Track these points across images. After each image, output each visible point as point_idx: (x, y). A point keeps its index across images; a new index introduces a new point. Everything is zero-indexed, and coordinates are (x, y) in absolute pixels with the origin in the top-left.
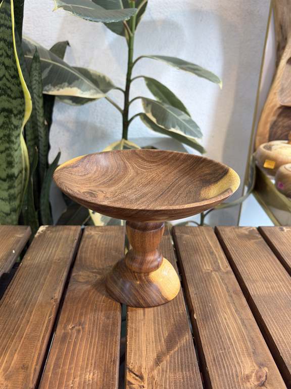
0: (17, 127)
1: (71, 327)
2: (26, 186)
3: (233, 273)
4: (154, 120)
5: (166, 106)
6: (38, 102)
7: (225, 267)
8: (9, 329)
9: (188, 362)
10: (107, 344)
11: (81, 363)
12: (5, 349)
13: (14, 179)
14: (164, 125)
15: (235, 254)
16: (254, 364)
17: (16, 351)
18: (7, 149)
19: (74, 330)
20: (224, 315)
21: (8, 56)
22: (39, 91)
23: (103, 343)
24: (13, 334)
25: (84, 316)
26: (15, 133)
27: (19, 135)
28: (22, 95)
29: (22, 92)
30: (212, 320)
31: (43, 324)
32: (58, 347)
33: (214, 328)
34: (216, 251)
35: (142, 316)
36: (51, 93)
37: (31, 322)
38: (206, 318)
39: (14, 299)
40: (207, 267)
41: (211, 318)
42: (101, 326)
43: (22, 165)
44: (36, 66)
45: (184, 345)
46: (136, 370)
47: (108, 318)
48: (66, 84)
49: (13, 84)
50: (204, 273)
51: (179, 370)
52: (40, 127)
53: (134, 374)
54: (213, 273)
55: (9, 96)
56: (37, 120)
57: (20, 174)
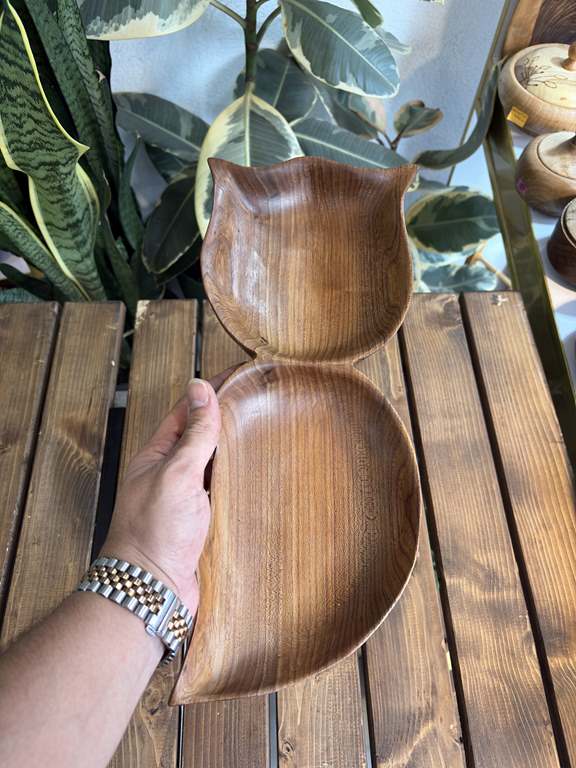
4: (306, 65)
7: (398, 389)
13: (79, 223)
14: (326, 78)
15: (415, 361)
34: (390, 355)
36: (103, 37)
43: (87, 202)
48: (130, 9)
57: (87, 213)
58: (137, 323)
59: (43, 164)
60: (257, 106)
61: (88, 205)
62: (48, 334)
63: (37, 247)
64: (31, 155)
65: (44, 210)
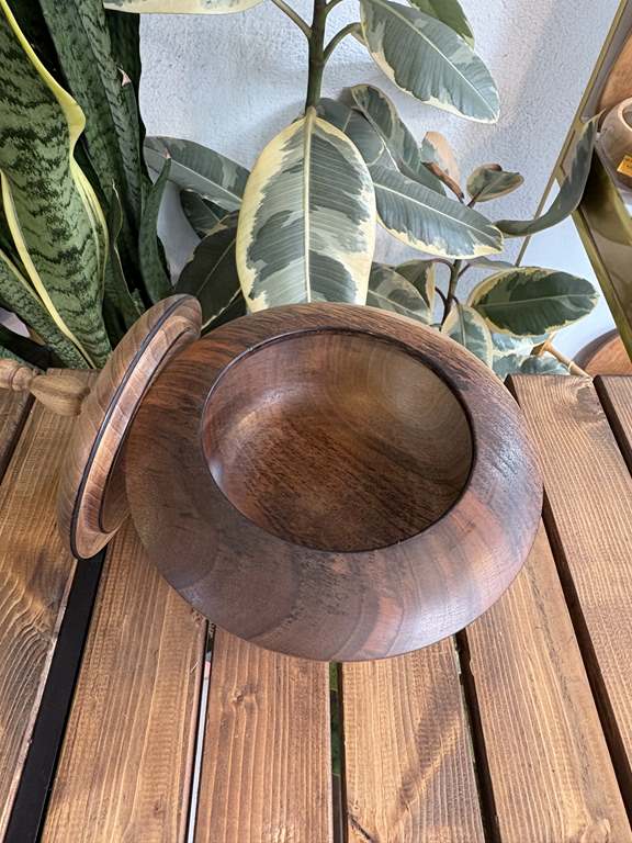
1: (235, 699)
8: (118, 702)
9: (462, 800)
10: (307, 749)
11: (262, 801)
12: (117, 760)
13: (77, 255)
16: (585, 809)
17: (138, 764)
19: (242, 706)
20: (527, 666)
23: (299, 744)
24: (127, 718)
25: (257, 665)
30: (504, 678)
31: (182, 689)
32: (216, 755)
33: (510, 704)
37: (159, 681)
38: (493, 674)
39: (118, 614)
41: (503, 674)
42: (293, 694)
45: (452, 750)
46: (365, 822)
47: (304, 671)
51: (444, 822)
53: (363, 831)
57: (89, 242)
60: (321, 130)
61: (92, 232)
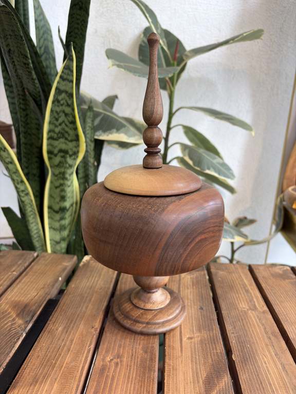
0: (71, 166)
1: (109, 360)
2: (76, 218)
3: (269, 313)
4: (191, 162)
5: (202, 151)
6: (90, 145)
7: (261, 306)
8: (50, 356)
10: (145, 381)
12: (46, 377)
13: (66, 211)
14: (200, 167)
15: (270, 293)
17: (56, 380)
18: (61, 185)
19: (113, 363)
20: (263, 359)
21: (68, 105)
22: (91, 137)
24: (54, 362)
25: (122, 348)
26: (69, 171)
27: (72, 173)
28: (77, 138)
29: (77, 137)
31: (83, 354)
32: (96, 380)
33: (254, 371)
34: (252, 289)
35: (180, 353)
36: (102, 138)
37: (72, 351)
38: (245, 361)
39: (57, 326)
40: (243, 306)
41: (250, 361)
42: (139, 360)
43: (73, 199)
44: (90, 115)
45: (223, 388)
48: (115, 130)
49: (71, 129)
50: (240, 311)
52: (91, 167)
54: (249, 312)
55: (66, 139)
56: (88, 161)
57: (71, 208)
58: (81, 264)
59: (61, 151)
62: (25, 263)
63: (38, 229)
64: (56, 143)
65: (51, 196)
